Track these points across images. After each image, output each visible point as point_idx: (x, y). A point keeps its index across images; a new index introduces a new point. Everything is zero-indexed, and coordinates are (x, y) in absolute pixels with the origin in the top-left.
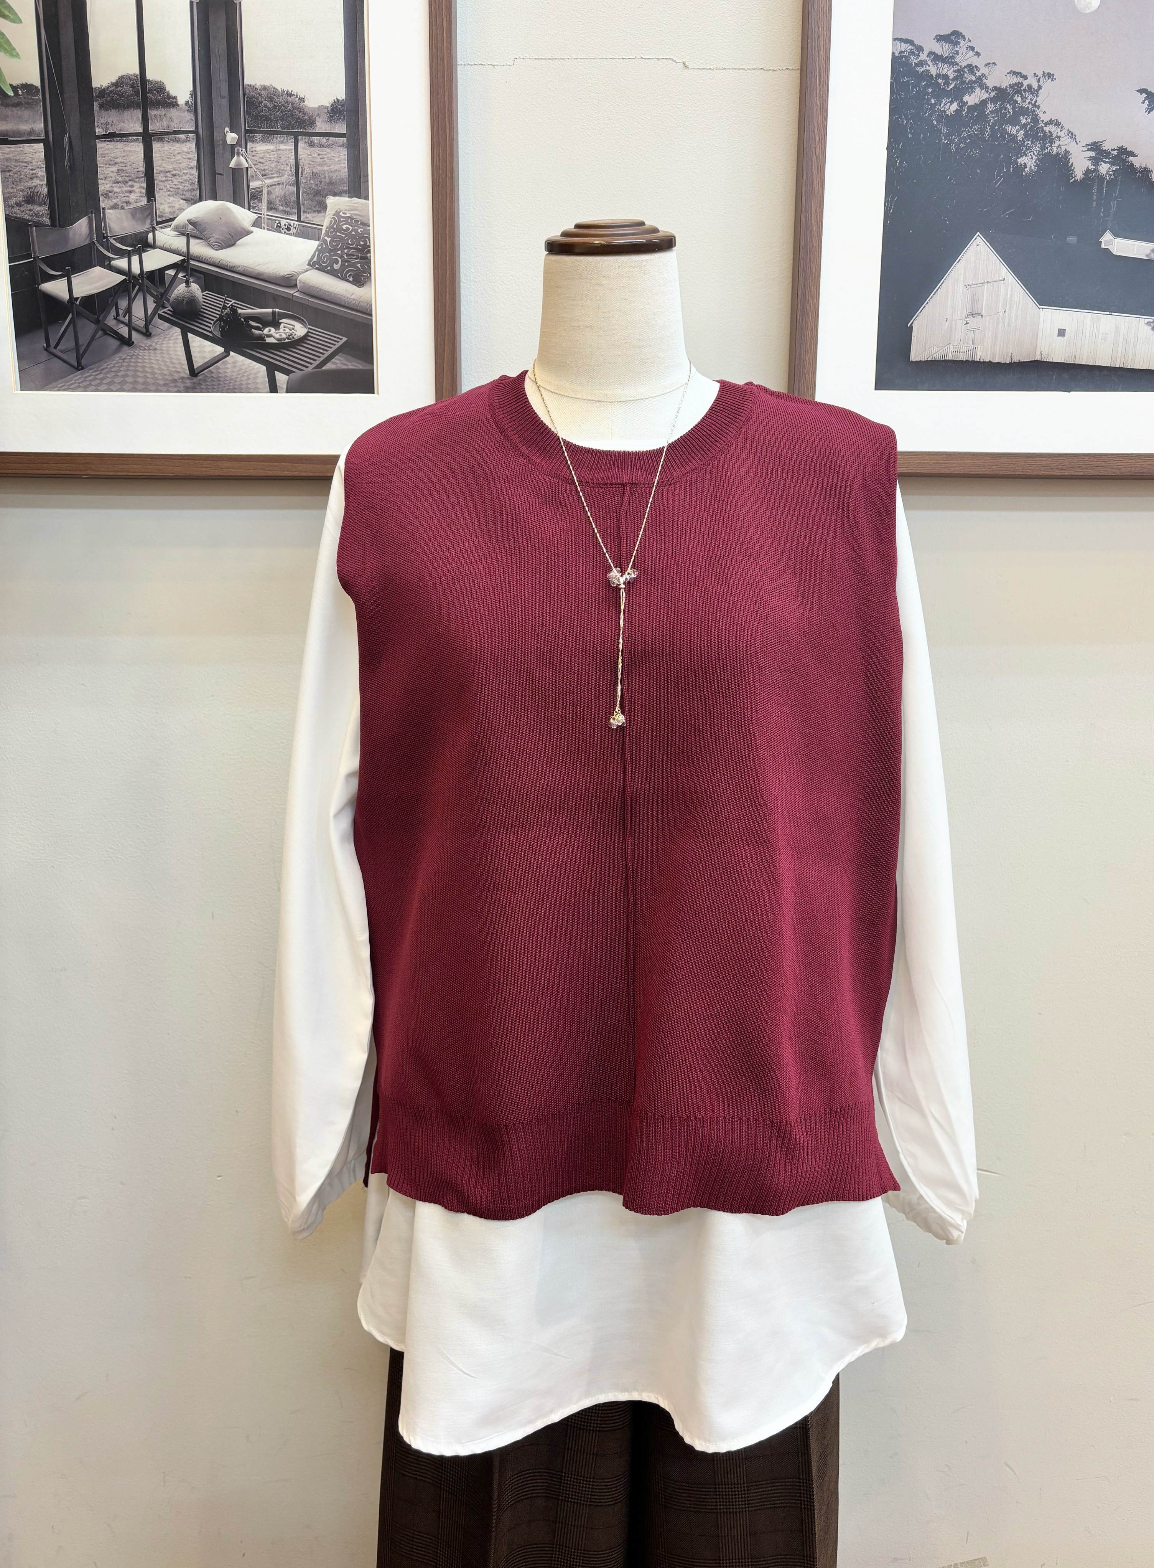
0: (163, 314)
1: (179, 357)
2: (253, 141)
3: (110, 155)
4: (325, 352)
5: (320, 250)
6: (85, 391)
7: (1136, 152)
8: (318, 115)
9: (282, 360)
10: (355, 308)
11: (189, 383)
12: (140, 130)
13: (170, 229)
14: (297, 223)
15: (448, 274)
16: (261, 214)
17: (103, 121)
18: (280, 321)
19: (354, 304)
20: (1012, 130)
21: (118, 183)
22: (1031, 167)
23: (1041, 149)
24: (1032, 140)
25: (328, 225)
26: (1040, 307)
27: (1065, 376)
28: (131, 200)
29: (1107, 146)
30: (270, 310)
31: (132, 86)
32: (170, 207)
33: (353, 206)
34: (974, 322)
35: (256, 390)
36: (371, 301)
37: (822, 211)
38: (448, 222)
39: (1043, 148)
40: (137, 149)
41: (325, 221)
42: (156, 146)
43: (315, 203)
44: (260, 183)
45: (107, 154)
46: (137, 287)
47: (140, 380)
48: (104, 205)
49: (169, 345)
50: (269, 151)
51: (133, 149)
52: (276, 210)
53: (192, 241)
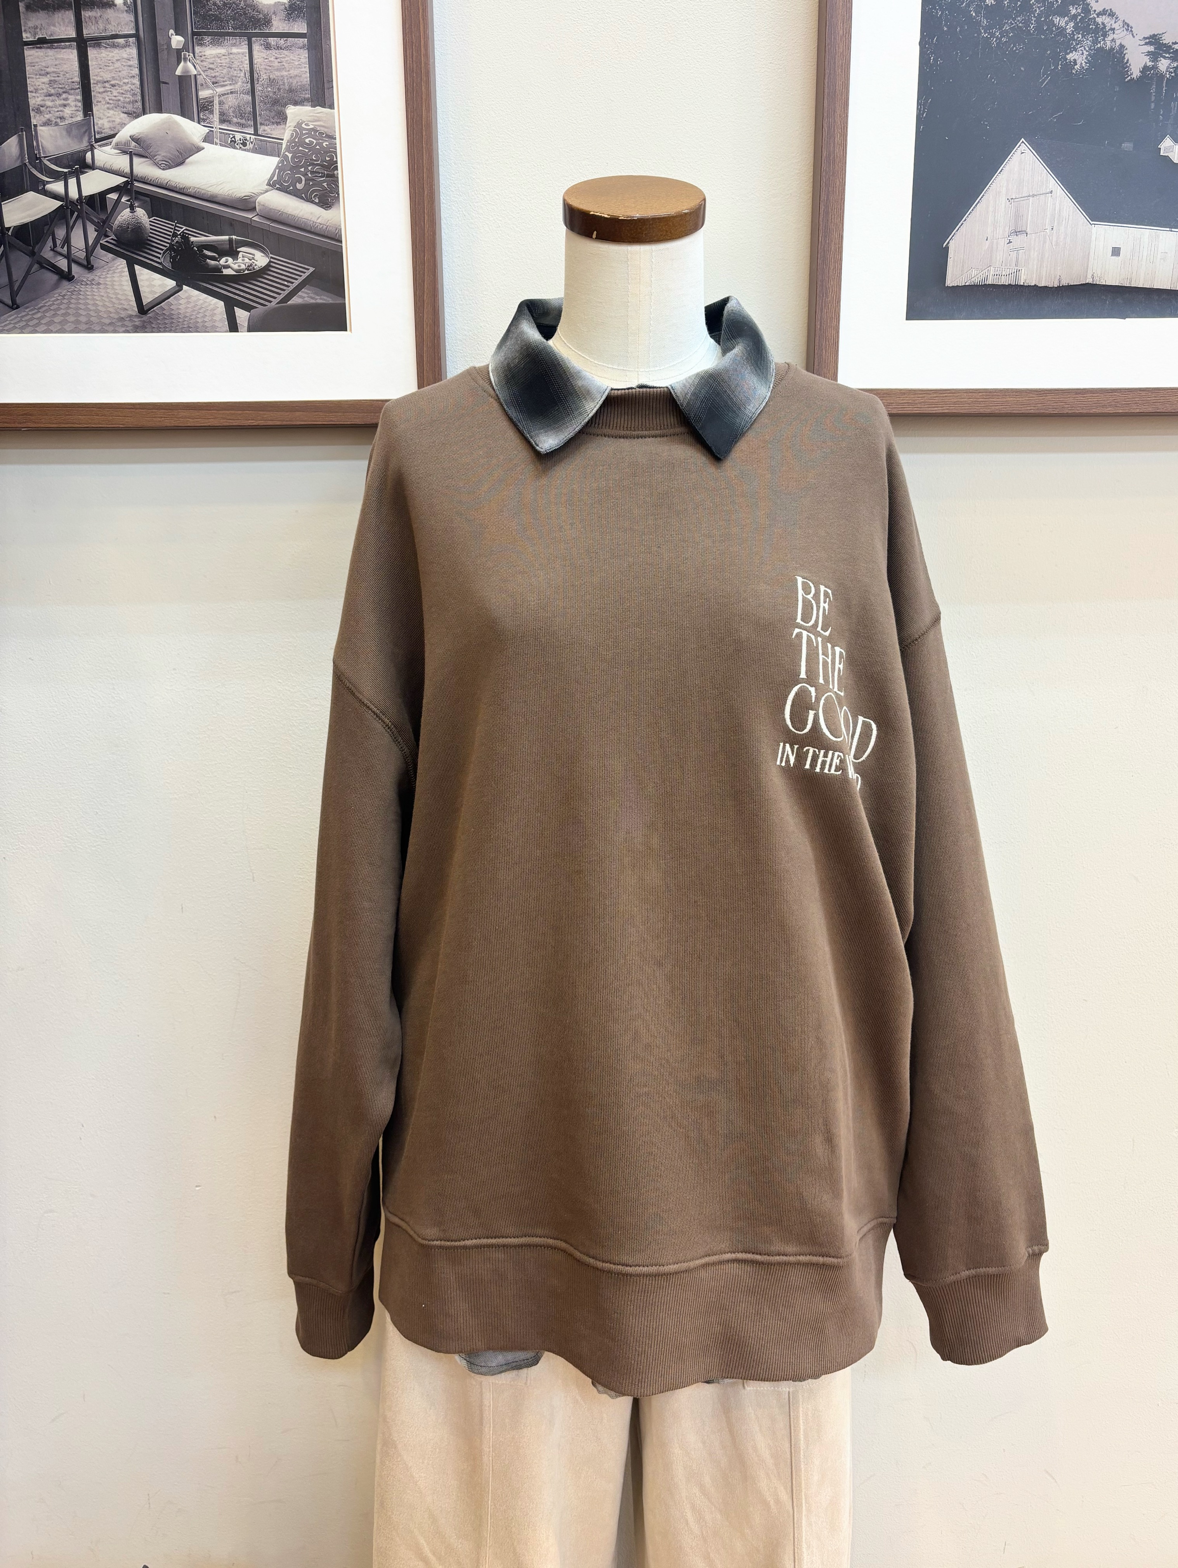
0: (106, 244)
1: (125, 292)
2: (201, 45)
3: (41, 63)
4: (289, 284)
5: (280, 168)
6: (22, 333)
8: (274, 13)
9: (242, 294)
10: (322, 233)
11: (137, 321)
12: (74, 35)
13: (110, 147)
14: (254, 137)
15: (426, 193)
16: (213, 128)
17: (30, 25)
18: (238, 250)
19: (320, 229)
20: (1060, 21)
21: (50, 95)
22: (1081, 63)
23: (1093, 43)
24: (1083, 32)
25: (289, 137)
26: (1092, 223)
27: (1120, 300)
28: (65, 115)
29: (1167, 39)
30: (227, 237)
32: (109, 122)
33: (316, 116)
34: (1017, 241)
35: (214, 329)
36: (340, 226)
37: (847, 116)
38: (424, 134)
39: (1096, 41)
40: (71, 56)
41: (286, 133)
42: (92, 53)
43: (273, 114)
44: (211, 92)
45: (37, 63)
46: (76, 213)
47: (83, 319)
48: (35, 121)
49: (114, 279)
50: (220, 55)
51: (65, 57)
52: (229, 123)
53: (136, 160)
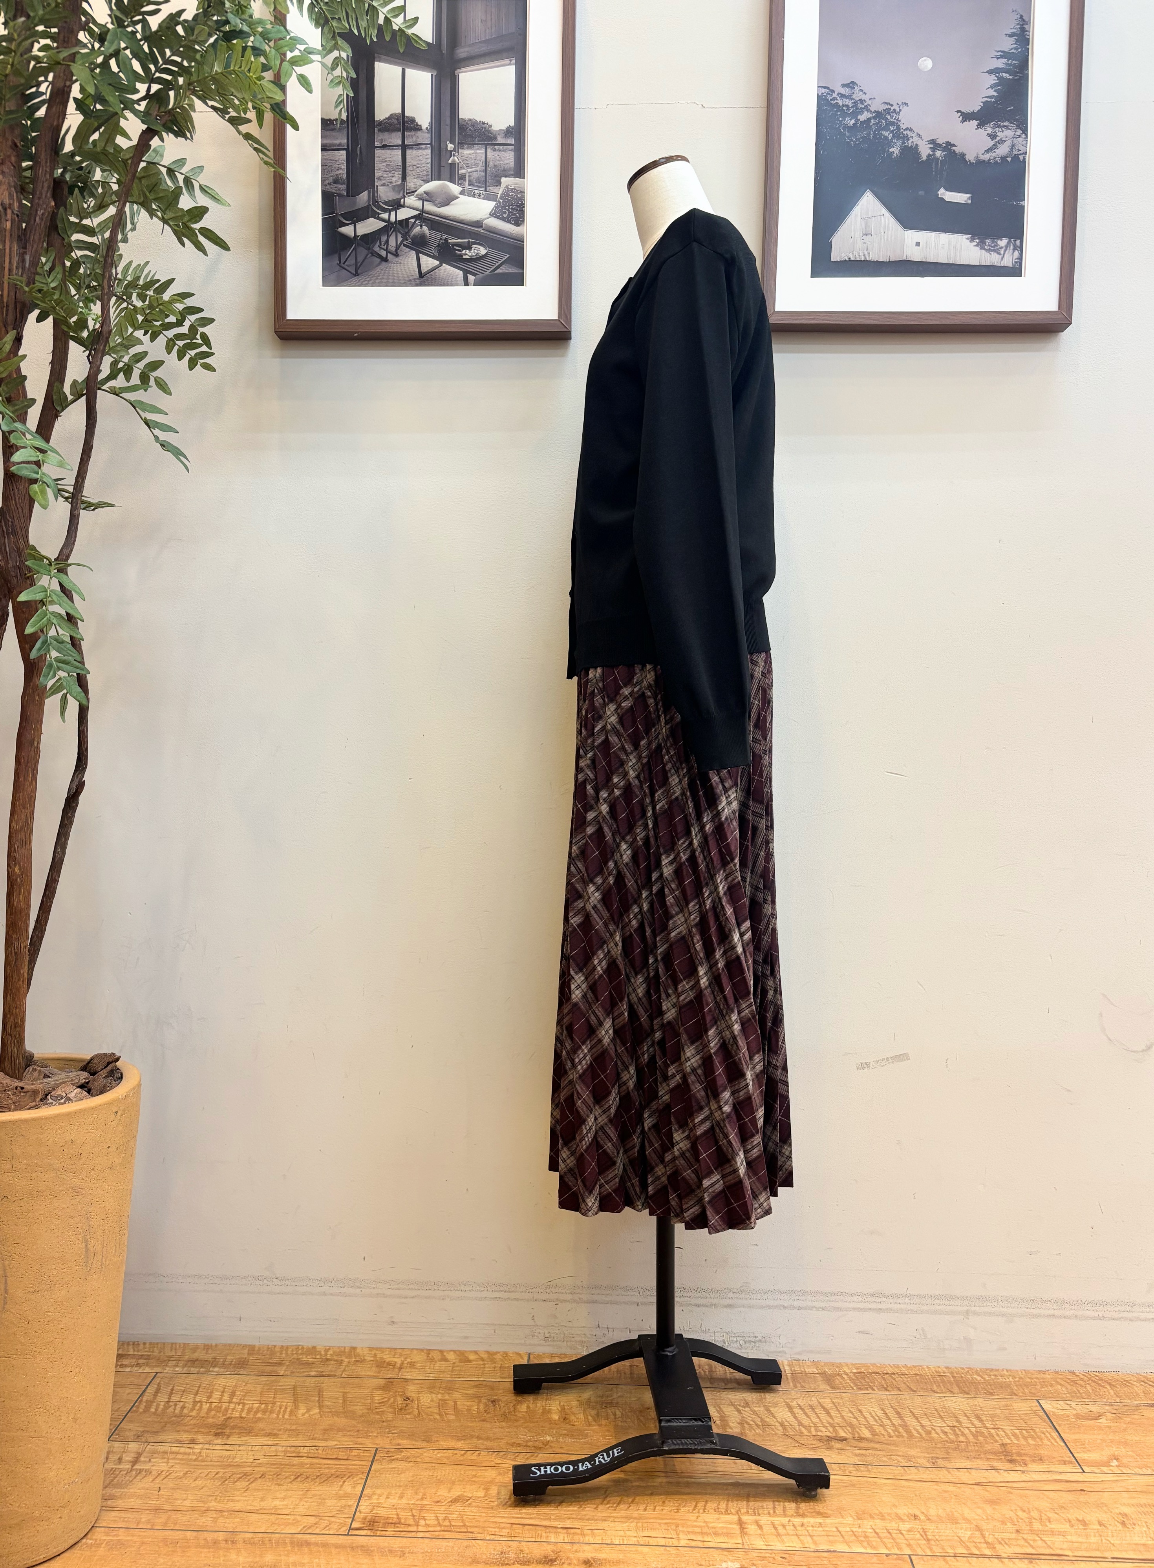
0: (406, 244)
1: (414, 267)
4: (497, 263)
5: (496, 207)
6: (360, 286)
7: (956, 144)
8: (499, 134)
9: (472, 267)
10: (515, 238)
11: (419, 281)
13: (414, 196)
14: (485, 192)
16: (465, 187)
17: (379, 138)
18: (472, 246)
19: (515, 236)
20: (886, 133)
22: (897, 153)
24: (898, 139)
25: (502, 192)
26: (906, 230)
27: (919, 268)
29: (939, 141)
30: (467, 240)
31: (397, 119)
32: (414, 184)
33: (516, 182)
34: (868, 238)
35: (457, 285)
36: (524, 234)
39: (903, 143)
40: (398, 153)
41: (500, 191)
42: (408, 152)
46: (393, 228)
47: (391, 280)
48: (377, 184)
49: (409, 260)
51: (396, 153)
52: (473, 185)
53: (425, 203)
